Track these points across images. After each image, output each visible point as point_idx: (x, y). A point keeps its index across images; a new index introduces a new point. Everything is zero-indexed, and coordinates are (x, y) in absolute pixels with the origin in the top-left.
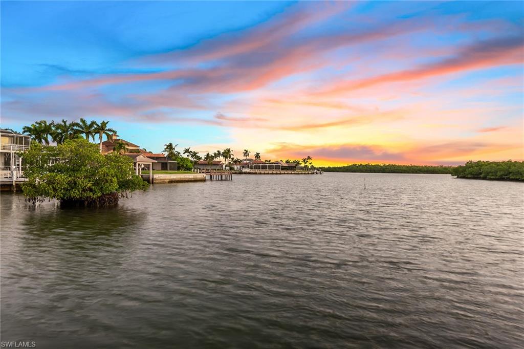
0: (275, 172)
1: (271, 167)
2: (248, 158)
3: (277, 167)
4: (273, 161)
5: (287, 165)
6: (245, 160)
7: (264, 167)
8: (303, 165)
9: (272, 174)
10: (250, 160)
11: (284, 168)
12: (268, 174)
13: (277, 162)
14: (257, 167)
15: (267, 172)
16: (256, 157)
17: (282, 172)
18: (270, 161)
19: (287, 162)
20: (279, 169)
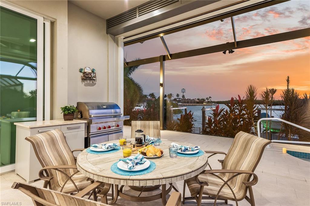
0: (193, 105)
1: (191, 102)
2: (179, 97)
3: (194, 102)
4: (192, 99)
5: (198, 101)
6: (177, 98)
7: (188, 102)
8: (206, 101)
9: (192, 105)
10: (180, 98)
11: (197, 103)
12: (190, 105)
13: (193, 100)
14: (185, 102)
15: (189, 105)
16: (183, 97)
17: (197, 104)
18: (190, 99)
19: (198, 99)
20: (195, 103)
